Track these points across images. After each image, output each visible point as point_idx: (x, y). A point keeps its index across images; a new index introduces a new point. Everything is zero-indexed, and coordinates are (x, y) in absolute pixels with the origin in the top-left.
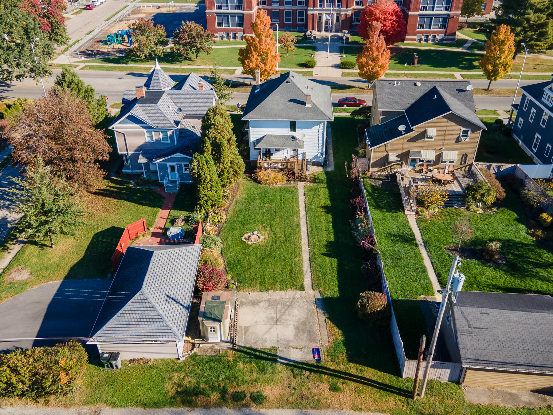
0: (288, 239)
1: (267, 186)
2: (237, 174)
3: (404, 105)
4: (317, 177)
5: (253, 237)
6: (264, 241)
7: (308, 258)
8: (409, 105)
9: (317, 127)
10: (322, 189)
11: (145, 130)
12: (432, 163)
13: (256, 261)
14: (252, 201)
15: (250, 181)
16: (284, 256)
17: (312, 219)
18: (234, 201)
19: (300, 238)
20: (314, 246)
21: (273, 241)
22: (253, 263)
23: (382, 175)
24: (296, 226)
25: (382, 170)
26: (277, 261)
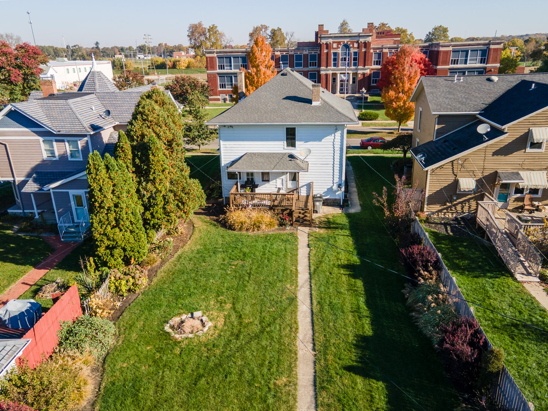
0: (268, 329)
1: (244, 232)
2: (183, 204)
3: (475, 105)
4: (331, 220)
5: (190, 324)
6: (211, 333)
7: (311, 378)
8: (484, 106)
9: (330, 138)
10: (341, 237)
11: (41, 139)
12: (540, 195)
13: (178, 384)
14: (210, 256)
15: (215, 225)
16: (251, 371)
17: (322, 289)
18: (176, 255)
19: (294, 328)
20: (326, 348)
21: (232, 334)
22: (170, 388)
23: (448, 219)
24: (287, 301)
25: (447, 209)
26: (233, 384)
